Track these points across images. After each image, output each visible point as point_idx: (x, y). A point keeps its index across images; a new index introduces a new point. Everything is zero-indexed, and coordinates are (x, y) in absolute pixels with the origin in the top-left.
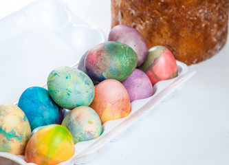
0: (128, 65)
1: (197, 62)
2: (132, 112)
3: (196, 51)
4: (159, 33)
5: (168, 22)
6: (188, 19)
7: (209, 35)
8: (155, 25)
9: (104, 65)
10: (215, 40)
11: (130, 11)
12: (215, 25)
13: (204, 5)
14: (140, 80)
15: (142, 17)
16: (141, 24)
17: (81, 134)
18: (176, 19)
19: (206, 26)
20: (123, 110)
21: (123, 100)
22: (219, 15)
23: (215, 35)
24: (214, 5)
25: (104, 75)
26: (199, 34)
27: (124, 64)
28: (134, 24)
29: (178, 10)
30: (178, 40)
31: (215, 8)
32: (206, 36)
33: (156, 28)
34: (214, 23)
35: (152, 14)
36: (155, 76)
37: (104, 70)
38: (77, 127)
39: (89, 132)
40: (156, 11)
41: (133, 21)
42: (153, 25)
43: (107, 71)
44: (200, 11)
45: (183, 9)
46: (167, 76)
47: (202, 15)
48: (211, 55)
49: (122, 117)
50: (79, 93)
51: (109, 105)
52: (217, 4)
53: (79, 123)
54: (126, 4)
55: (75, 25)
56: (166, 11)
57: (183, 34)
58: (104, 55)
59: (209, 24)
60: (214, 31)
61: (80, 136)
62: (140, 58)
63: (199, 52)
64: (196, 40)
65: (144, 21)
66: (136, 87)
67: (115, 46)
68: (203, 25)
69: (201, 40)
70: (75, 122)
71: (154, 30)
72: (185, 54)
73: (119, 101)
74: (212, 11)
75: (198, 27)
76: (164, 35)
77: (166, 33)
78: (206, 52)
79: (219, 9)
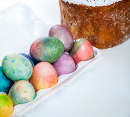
0: (56, 53)
1: (112, 47)
2: (59, 83)
3: (111, 40)
4: (86, 28)
5: (92, 21)
6: (104, 20)
7: (120, 30)
8: (83, 23)
9: (40, 53)
10: (124, 33)
11: (68, 14)
12: (124, 24)
13: (115, 11)
14: (66, 62)
15: (75, 18)
16: (75, 23)
17: (20, 99)
18: (96, 20)
19: (117, 24)
20: (51, 82)
21: (51, 76)
22: (126, 17)
23: (124, 30)
24: (122, 11)
25: (41, 59)
26: (112, 29)
27: (54, 52)
28: (71, 22)
29: (97, 14)
30: (98, 33)
31: (123, 13)
32: (117, 30)
33: (84, 25)
34: (123, 22)
35: (81, 17)
36: (78, 58)
37: (40, 56)
38: (17, 95)
39: (24, 98)
40: (84, 15)
41: (70, 21)
42: (82, 23)
43: (42, 56)
44: (112, 15)
45: (100, 14)
46: (86, 58)
47: (114, 17)
48: (121, 42)
49: (51, 87)
50: (20, 72)
51: (41, 79)
52: (124, 10)
53: (18, 92)
54: (66, 9)
55: (35, 22)
56: (90, 15)
57: (101, 29)
58: (40, 46)
59: (118, 23)
60: (122, 28)
61: (19, 100)
62: (67, 47)
63: (113, 40)
64: (110, 33)
65: (77, 21)
66: (63, 66)
67: (48, 40)
68: (115, 24)
69: (114, 33)
70: (16, 92)
71: (83, 27)
72: (103, 42)
73: (48, 77)
74: (120, 15)
75: (111, 25)
76: (89, 29)
77: (91, 29)
78: (118, 40)
79: (126, 14)
